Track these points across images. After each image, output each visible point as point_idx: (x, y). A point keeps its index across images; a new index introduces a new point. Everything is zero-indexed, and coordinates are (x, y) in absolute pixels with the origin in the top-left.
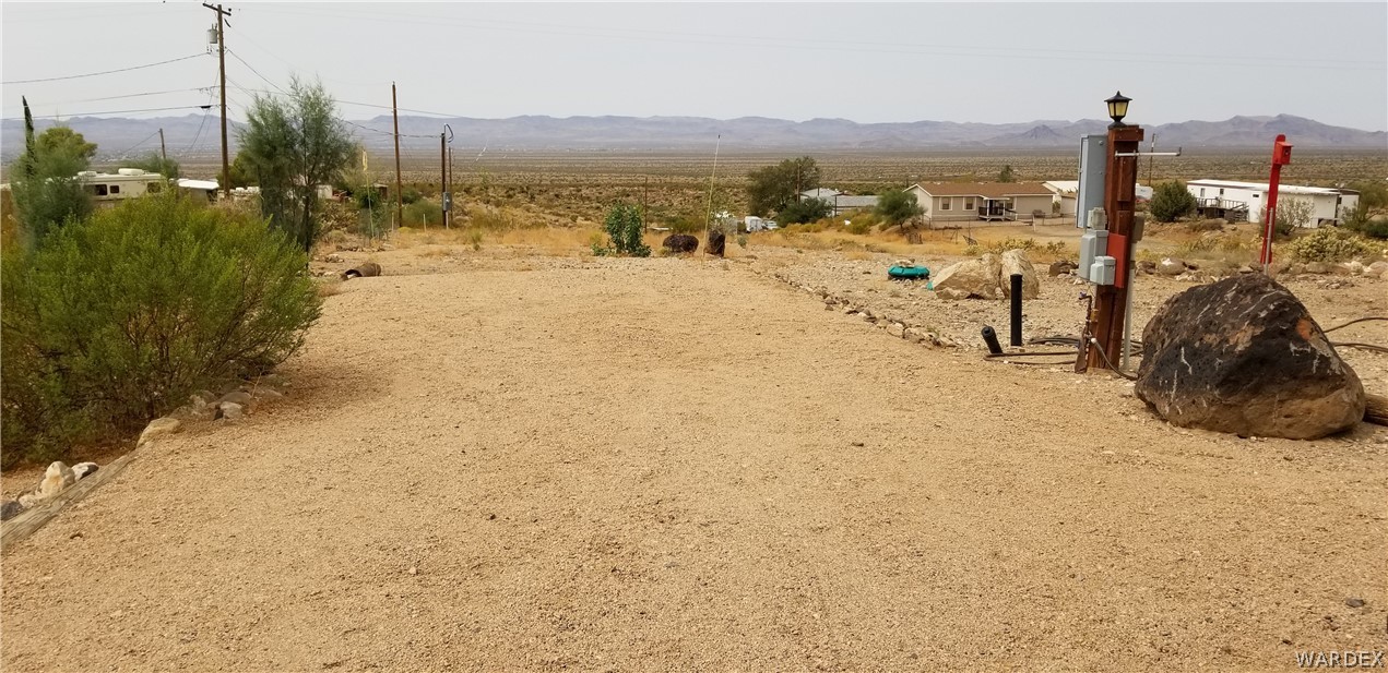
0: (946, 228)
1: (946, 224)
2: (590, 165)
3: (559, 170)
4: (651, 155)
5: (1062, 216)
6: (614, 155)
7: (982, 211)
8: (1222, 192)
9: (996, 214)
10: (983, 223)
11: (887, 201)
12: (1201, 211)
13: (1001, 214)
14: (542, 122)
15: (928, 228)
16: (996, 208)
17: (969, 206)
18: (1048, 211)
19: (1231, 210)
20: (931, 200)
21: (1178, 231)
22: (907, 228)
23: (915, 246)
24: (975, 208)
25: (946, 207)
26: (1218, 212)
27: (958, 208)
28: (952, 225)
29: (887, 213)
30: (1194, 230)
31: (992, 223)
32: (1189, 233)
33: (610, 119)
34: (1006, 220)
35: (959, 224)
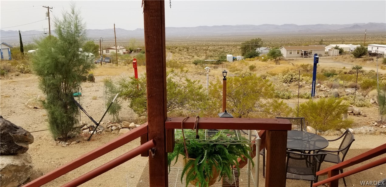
0: (289, 60)
1: (289, 59)
2: (217, 39)
3: (209, 41)
4: (235, 36)
5: (328, 56)
6: (225, 36)
7: (302, 54)
8: (378, 48)
9: (307, 55)
10: (302, 58)
11: (271, 52)
12: (370, 54)
13: (308, 55)
14: (205, 28)
15: (284, 60)
16: (307, 53)
17: (298, 53)
18: (323, 54)
19: (379, 54)
20: (286, 51)
21: (360, 61)
22: (277, 60)
23: (277, 65)
24: (300, 53)
25: (291, 53)
26: (375, 55)
27: (295, 54)
28: (291, 59)
29: (271, 55)
30: (365, 61)
31: (305, 58)
32: (363, 61)
33: (224, 26)
34: (309, 57)
35: (293, 59)
